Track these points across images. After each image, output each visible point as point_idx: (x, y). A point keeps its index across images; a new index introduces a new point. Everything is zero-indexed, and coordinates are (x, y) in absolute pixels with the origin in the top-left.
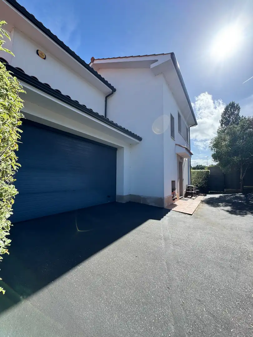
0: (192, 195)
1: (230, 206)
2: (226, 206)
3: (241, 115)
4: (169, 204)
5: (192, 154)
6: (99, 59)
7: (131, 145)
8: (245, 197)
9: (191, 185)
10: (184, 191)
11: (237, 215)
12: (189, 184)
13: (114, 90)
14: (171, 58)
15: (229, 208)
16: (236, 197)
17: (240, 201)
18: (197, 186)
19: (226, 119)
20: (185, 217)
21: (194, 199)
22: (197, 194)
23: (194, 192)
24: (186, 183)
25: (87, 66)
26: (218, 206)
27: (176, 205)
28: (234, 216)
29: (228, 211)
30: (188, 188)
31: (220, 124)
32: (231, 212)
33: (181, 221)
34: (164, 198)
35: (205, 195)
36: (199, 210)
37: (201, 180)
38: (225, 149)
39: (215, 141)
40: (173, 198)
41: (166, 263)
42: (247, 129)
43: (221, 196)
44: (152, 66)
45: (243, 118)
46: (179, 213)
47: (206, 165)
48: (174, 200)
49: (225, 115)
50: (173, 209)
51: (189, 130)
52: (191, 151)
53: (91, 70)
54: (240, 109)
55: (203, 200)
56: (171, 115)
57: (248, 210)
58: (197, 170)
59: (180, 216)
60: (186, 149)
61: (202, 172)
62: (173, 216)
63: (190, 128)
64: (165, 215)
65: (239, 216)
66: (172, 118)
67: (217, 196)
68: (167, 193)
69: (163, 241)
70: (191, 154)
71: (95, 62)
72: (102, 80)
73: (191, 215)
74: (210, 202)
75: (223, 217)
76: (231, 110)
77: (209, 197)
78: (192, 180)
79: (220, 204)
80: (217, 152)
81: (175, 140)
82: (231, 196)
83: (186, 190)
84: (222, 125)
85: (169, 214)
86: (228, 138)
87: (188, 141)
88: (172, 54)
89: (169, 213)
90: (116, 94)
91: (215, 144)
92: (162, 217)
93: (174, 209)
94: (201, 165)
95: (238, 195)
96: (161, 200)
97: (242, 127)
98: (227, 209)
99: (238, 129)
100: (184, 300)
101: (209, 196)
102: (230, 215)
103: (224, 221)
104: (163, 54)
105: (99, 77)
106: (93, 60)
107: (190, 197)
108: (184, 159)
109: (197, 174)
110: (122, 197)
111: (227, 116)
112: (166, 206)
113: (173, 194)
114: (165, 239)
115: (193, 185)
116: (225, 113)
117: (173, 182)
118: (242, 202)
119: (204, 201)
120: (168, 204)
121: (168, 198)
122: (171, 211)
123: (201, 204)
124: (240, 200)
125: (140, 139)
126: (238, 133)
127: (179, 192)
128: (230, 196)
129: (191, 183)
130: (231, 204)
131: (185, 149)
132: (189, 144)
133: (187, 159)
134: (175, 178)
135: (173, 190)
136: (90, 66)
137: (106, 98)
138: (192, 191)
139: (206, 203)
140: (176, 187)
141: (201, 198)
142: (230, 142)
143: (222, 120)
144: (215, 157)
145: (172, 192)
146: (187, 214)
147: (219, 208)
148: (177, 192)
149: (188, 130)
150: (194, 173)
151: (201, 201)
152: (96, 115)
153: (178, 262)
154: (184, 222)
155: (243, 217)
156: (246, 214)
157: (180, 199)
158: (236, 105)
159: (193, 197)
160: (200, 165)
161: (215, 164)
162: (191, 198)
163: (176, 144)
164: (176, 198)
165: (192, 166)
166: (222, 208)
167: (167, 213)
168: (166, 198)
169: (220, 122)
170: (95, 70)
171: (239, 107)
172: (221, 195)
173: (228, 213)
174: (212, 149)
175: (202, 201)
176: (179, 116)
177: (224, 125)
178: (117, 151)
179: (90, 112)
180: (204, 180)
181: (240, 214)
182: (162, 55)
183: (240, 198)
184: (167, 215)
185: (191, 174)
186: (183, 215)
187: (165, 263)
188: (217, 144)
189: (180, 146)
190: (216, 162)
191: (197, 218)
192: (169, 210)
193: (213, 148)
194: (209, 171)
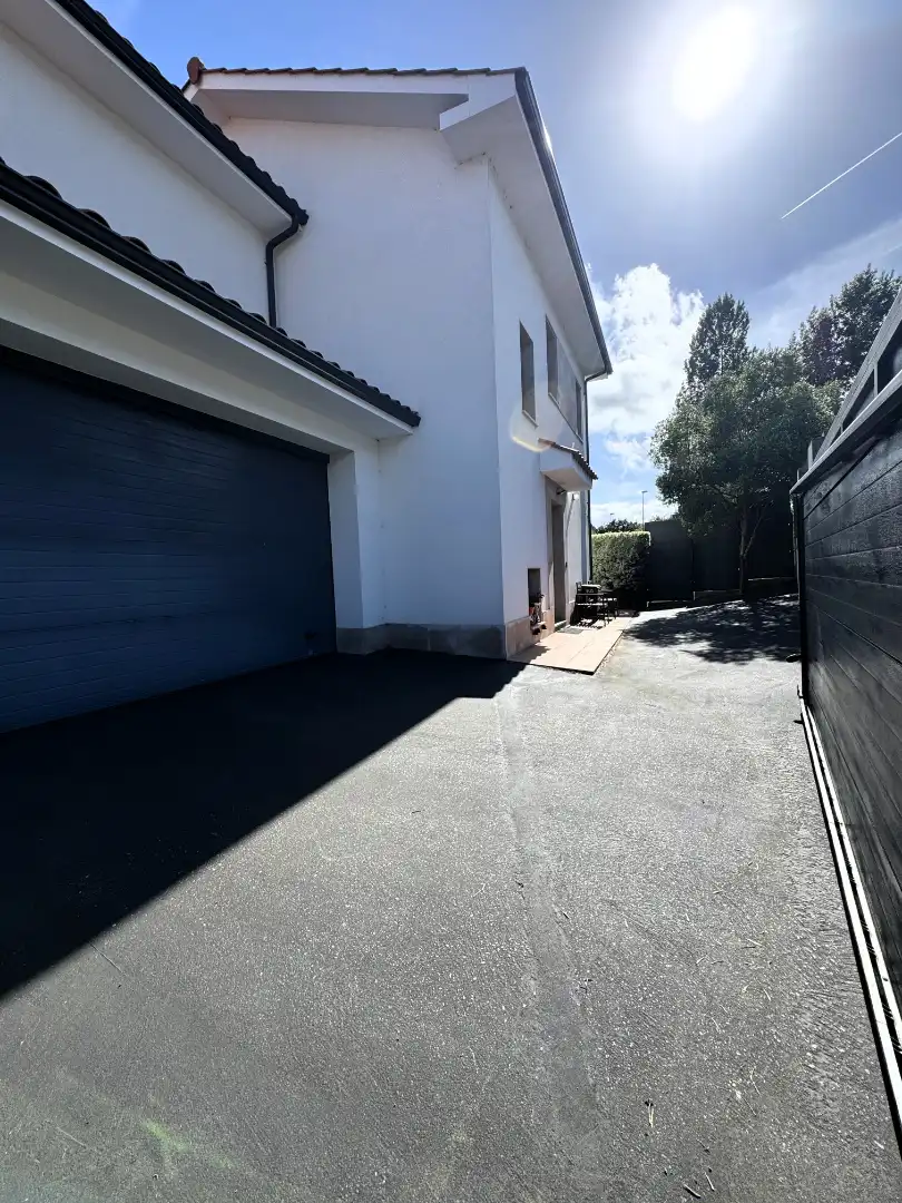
0: (596, 615)
1: (708, 639)
2: (695, 640)
3: (749, 343)
4: (522, 646)
5: (596, 478)
7: (381, 443)
8: (750, 610)
9: (592, 583)
10: (571, 602)
12: (585, 582)
13: (299, 217)
14: (518, 90)
15: (703, 646)
16: (726, 612)
17: (737, 624)
18: (610, 585)
19: (704, 357)
20: (572, 682)
21: (599, 628)
22: (612, 611)
23: (600, 605)
24: (574, 577)
25: (171, 95)
26: (674, 642)
27: (543, 650)
29: (700, 654)
30: (583, 595)
31: (685, 376)
32: (708, 656)
33: (556, 694)
34: (503, 627)
35: (636, 615)
36: (616, 659)
37: (621, 567)
38: (696, 460)
39: (669, 430)
40: (535, 628)
41: (513, 816)
43: (680, 614)
44: (448, 119)
45: (756, 355)
46: (552, 670)
48: (537, 632)
49: (702, 343)
50: (533, 661)
51: (585, 394)
53: (192, 114)
54: (748, 321)
55: (628, 627)
56: (522, 328)
57: (756, 648)
58: (610, 534)
59: (557, 680)
60: (576, 456)
61: (627, 540)
62: (536, 682)
63: (589, 383)
65: (731, 665)
66: (526, 343)
68: (515, 609)
69: (502, 760)
70: (592, 476)
71: (210, 83)
72: (247, 165)
73: (591, 673)
74: (652, 634)
75: (687, 672)
76: (720, 327)
77: (647, 620)
78: (594, 569)
79: (678, 636)
80: (672, 468)
81: (536, 426)
82: (711, 610)
83: (577, 601)
84: (690, 380)
86: (707, 422)
87: (580, 432)
88: (520, 75)
89: (521, 674)
90: (309, 234)
91: (667, 443)
92: (500, 689)
93: (539, 660)
94: (625, 522)
95: (730, 607)
96: (494, 635)
97: (752, 380)
99: (738, 388)
100: (566, 909)
101: (647, 616)
102: (706, 664)
104: (486, 72)
105: (231, 150)
106: (197, 71)
108: (569, 494)
109: (611, 547)
110: (357, 634)
111: (708, 345)
112: (510, 651)
113: (534, 614)
114: (509, 752)
115: (599, 583)
116: (701, 337)
117: (533, 574)
118: (743, 624)
120: (518, 646)
121: (518, 625)
122: (528, 666)
123: (623, 641)
124: (735, 621)
125: (412, 419)
127: (553, 607)
128: (706, 612)
129: (591, 578)
130: (708, 635)
131: (570, 456)
132: (584, 441)
133: (577, 497)
134: (542, 562)
135: (534, 598)
136: (189, 95)
137: (271, 249)
138: (596, 601)
139: (637, 637)
140: (544, 593)
141: (625, 622)
142: (713, 434)
143: (692, 362)
144: (668, 487)
145: (531, 605)
146: (576, 671)
147: (675, 649)
148: (546, 606)
149: (582, 392)
150: (599, 544)
151: (624, 631)
153: (550, 811)
154: (570, 696)
155: (740, 668)
156: (751, 658)
157: (557, 629)
158: (735, 307)
159: (599, 623)
160: (620, 522)
161: (669, 510)
162: (590, 625)
163: (541, 441)
164: (544, 627)
166: (684, 646)
167: (515, 674)
168: (510, 625)
171: (746, 315)
172: (684, 610)
173: (700, 659)
174: (658, 460)
175: (626, 633)
176: (551, 337)
177: (697, 380)
178: (329, 467)
180: (632, 566)
181: (734, 660)
182: (483, 76)
183: (738, 616)
184: (515, 680)
185: (590, 548)
186: (567, 677)
187: (507, 817)
188: (672, 445)
189: (553, 445)
190: (670, 502)
191: (609, 681)
192: (521, 666)
193: (663, 454)
194: (646, 535)
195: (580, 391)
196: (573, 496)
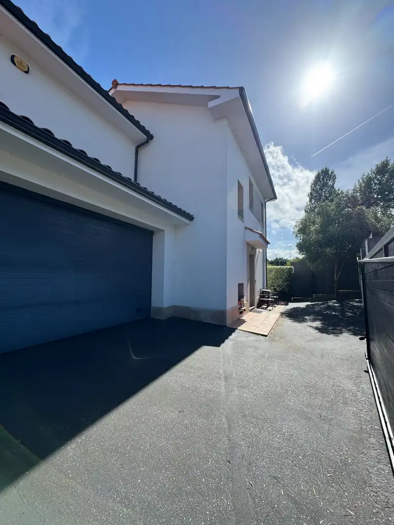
0: (268, 304)
1: (320, 320)
2: (314, 320)
3: (336, 187)
4: (234, 319)
6: (125, 84)
7: (177, 227)
8: (340, 306)
9: (267, 289)
10: (257, 297)
11: (329, 334)
12: (263, 288)
13: (150, 137)
14: (240, 94)
15: (318, 324)
16: (328, 306)
17: (334, 313)
18: (275, 290)
19: (316, 191)
20: (257, 340)
21: (270, 310)
22: (276, 302)
23: (271, 299)
24: (259, 286)
25: (105, 94)
26: (304, 321)
27: (244, 321)
28: (324, 335)
29: (317, 328)
30: (263, 294)
31: (308, 199)
32: (321, 330)
33: (250, 347)
34: (226, 311)
35: (287, 305)
36: (277, 328)
37: (280, 282)
38: (314, 237)
39: (302, 223)
40: (240, 311)
42: (343, 208)
43: (307, 306)
44: (211, 104)
45: (339, 192)
46: (248, 333)
47: (289, 259)
48: (241, 313)
49: (315, 186)
50: (239, 328)
51: (265, 207)
52: (268, 239)
53: (112, 100)
54: (335, 178)
55: (283, 311)
56: (239, 181)
57: (343, 327)
58: (276, 267)
59: (250, 339)
60: (260, 235)
61: (283, 270)
62: (240, 339)
63: (266, 203)
64: (227, 338)
65: (331, 336)
66: (240, 188)
67: (302, 305)
68: (232, 302)
70: (268, 243)
71: (119, 88)
72: (131, 118)
73: (266, 336)
74: (293, 315)
75: (311, 338)
76: (323, 179)
77: (292, 307)
78: (268, 282)
79: (306, 317)
80: (303, 240)
81: (243, 222)
83: (261, 297)
84: (310, 201)
85: (234, 336)
86: (318, 220)
87: (263, 223)
88: (241, 89)
89: (233, 334)
90: (153, 144)
91: (301, 229)
92: (223, 342)
93: (241, 327)
94: (282, 259)
96: (222, 314)
97: (338, 205)
98: (317, 326)
99: (332, 208)
100: (251, 480)
101: (292, 305)
102: (320, 334)
103: (312, 344)
104: (228, 88)
105: (125, 113)
106: (115, 84)
107: (266, 306)
108: (257, 250)
109: (276, 274)
110: (160, 310)
111: (318, 187)
112: (229, 322)
113: (241, 304)
114: (226, 378)
115: (270, 289)
116: (315, 183)
117: (241, 286)
118: (337, 313)
119: (286, 314)
120: (232, 320)
121: (233, 310)
122: (236, 330)
123: (281, 318)
124: (333, 311)
125: (190, 218)
126: (333, 213)
127: (249, 300)
128: (320, 305)
129: (267, 286)
130: (320, 318)
131: (258, 235)
132: (265, 228)
133: (261, 251)
134: (244, 280)
135: (241, 297)
136: (110, 94)
137: (138, 148)
138: (268, 298)
139: (287, 317)
140: (245, 294)
141: (281, 308)
142: (321, 226)
143: (311, 194)
144: (301, 247)
145: (239, 300)
146: (259, 334)
147: (305, 324)
148: (246, 300)
150: (271, 271)
151: (281, 313)
152: (117, 177)
154: (256, 348)
155: (336, 338)
156: (341, 333)
157: (251, 310)
158: (330, 172)
159: (270, 308)
160: (280, 258)
161: (301, 257)
162: (266, 308)
163: (246, 228)
164: (244, 310)
165: (269, 259)
166: (309, 323)
167: (231, 335)
168: (229, 310)
169: (309, 195)
170: (118, 101)
171: (335, 175)
172: (309, 303)
173: (317, 331)
174: (297, 236)
176: (251, 185)
177: (313, 201)
178: (154, 236)
179: (106, 171)
180: (286, 281)
181: (333, 333)
183: (333, 308)
184: (230, 337)
185: (266, 272)
186: (254, 337)
188: (303, 229)
189: (251, 230)
190: (302, 254)
191: (274, 340)
192: (233, 330)
193: (299, 234)
194: (292, 268)
195: (263, 206)
196: (259, 251)
